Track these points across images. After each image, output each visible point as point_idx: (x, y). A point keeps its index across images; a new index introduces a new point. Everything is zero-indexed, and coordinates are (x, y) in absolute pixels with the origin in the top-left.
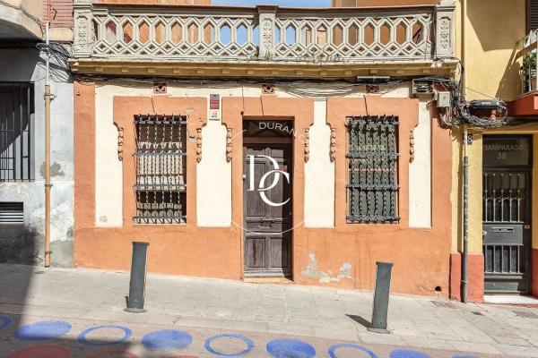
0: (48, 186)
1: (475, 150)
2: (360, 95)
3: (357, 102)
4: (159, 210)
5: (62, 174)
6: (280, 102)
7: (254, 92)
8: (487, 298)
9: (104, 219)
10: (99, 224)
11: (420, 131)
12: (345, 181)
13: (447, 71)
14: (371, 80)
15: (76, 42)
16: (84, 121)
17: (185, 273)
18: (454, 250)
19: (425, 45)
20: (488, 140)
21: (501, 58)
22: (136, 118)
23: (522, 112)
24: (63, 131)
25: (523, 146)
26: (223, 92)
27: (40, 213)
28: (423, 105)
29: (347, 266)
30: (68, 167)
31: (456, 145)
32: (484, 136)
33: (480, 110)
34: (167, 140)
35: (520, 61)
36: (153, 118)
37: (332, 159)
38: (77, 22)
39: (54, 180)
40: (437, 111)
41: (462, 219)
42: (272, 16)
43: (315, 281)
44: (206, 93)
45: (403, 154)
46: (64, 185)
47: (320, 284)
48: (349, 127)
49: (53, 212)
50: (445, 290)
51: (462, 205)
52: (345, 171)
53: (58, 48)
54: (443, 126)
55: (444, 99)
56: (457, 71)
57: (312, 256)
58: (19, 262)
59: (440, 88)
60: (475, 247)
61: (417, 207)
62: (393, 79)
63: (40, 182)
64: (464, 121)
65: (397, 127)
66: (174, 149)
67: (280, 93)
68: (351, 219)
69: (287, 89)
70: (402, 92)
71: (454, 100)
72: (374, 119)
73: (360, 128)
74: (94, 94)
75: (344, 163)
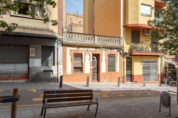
0: (58, 67)
1: (125, 60)
2: (110, 50)
3: (109, 52)
4: (78, 71)
5: (60, 64)
6: (98, 51)
7: (94, 49)
8: (127, 82)
9: (68, 73)
10: (67, 74)
11: (118, 56)
12: (107, 65)
13: (122, 48)
14: (111, 48)
15: (63, 39)
16: (64, 54)
17: (83, 82)
18: (123, 75)
19: (118, 43)
20: (127, 58)
21: (128, 46)
22: (74, 53)
23: (131, 54)
24: (60, 56)
25: (130, 59)
26: (89, 49)
27: (56, 72)
28: (118, 53)
29: (108, 79)
30: (61, 63)
31: (123, 59)
32: (126, 57)
33: (126, 54)
34: (78, 57)
35: (131, 47)
36: (77, 54)
37: (106, 61)
38: (63, 35)
39: (59, 65)
40: (121, 54)
41: (124, 70)
42: (97, 36)
43: (103, 82)
44: (86, 49)
45: (116, 60)
46: (61, 66)
47: (104, 82)
48: (108, 56)
49: (59, 72)
50: (121, 82)
51: (124, 68)
52: (107, 63)
53: (60, 40)
54: (121, 56)
55: (122, 52)
56: (123, 48)
57: (103, 78)
58: (52, 82)
59: (121, 50)
60: (125, 75)
61: (118, 70)
62: (115, 48)
63: (56, 66)
64: (124, 55)
65: (115, 56)
66: (79, 59)
67: (98, 50)
68: (108, 71)
69: (99, 49)
70: (116, 50)
71: (123, 52)
72: (112, 54)
73: (110, 56)
74: (66, 49)
75: (107, 62)
